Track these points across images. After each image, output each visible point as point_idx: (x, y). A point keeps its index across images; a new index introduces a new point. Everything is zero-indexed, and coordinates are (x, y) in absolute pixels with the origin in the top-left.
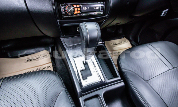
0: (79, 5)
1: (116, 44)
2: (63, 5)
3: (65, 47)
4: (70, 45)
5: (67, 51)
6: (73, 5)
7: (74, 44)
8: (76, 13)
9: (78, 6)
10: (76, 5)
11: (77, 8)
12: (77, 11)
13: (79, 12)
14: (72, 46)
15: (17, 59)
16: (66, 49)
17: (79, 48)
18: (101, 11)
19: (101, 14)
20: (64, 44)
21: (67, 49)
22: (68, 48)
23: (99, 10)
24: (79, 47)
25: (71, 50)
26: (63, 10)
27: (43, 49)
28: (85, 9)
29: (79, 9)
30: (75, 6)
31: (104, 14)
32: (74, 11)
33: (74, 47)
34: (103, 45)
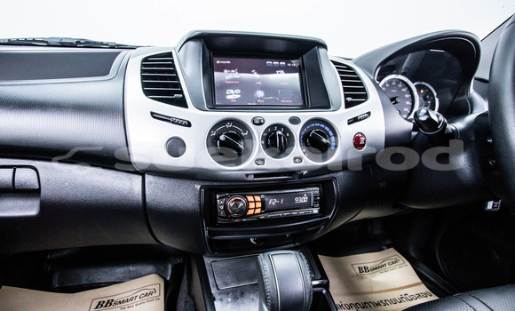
0: (260, 195)
1: (366, 268)
2: (223, 197)
3: (214, 291)
4: (226, 284)
5: (217, 304)
6: (245, 196)
7: (239, 280)
8: (251, 212)
9: (258, 198)
10: (253, 195)
11: (255, 202)
12: (255, 208)
13: (258, 211)
14: (234, 290)
15: (71, 295)
16: (214, 299)
17: (253, 300)
18: (313, 207)
19: (316, 214)
20: (211, 280)
21: (217, 297)
22: (219, 294)
23: (307, 205)
24: (252, 296)
25: (228, 302)
26: (222, 207)
27: (150, 268)
28: (272, 202)
29: (259, 205)
30: (250, 198)
31: (323, 212)
32: (248, 209)
33: (238, 294)
34: (324, 292)
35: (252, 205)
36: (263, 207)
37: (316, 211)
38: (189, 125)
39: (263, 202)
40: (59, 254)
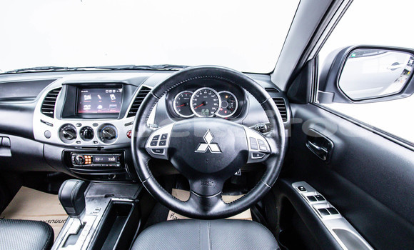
6: (83, 156)
8: (86, 163)
9: (89, 157)
10: (87, 156)
13: (90, 163)
23: (114, 162)
28: (98, 159)
29: (90, 160)
31: (122, 166)
34: (133, 205)
35: (87, 160)
36: (92, 161)
37: (118, 165)
38: (52, 125)
39: (92, 158)
40: (51, 175)
